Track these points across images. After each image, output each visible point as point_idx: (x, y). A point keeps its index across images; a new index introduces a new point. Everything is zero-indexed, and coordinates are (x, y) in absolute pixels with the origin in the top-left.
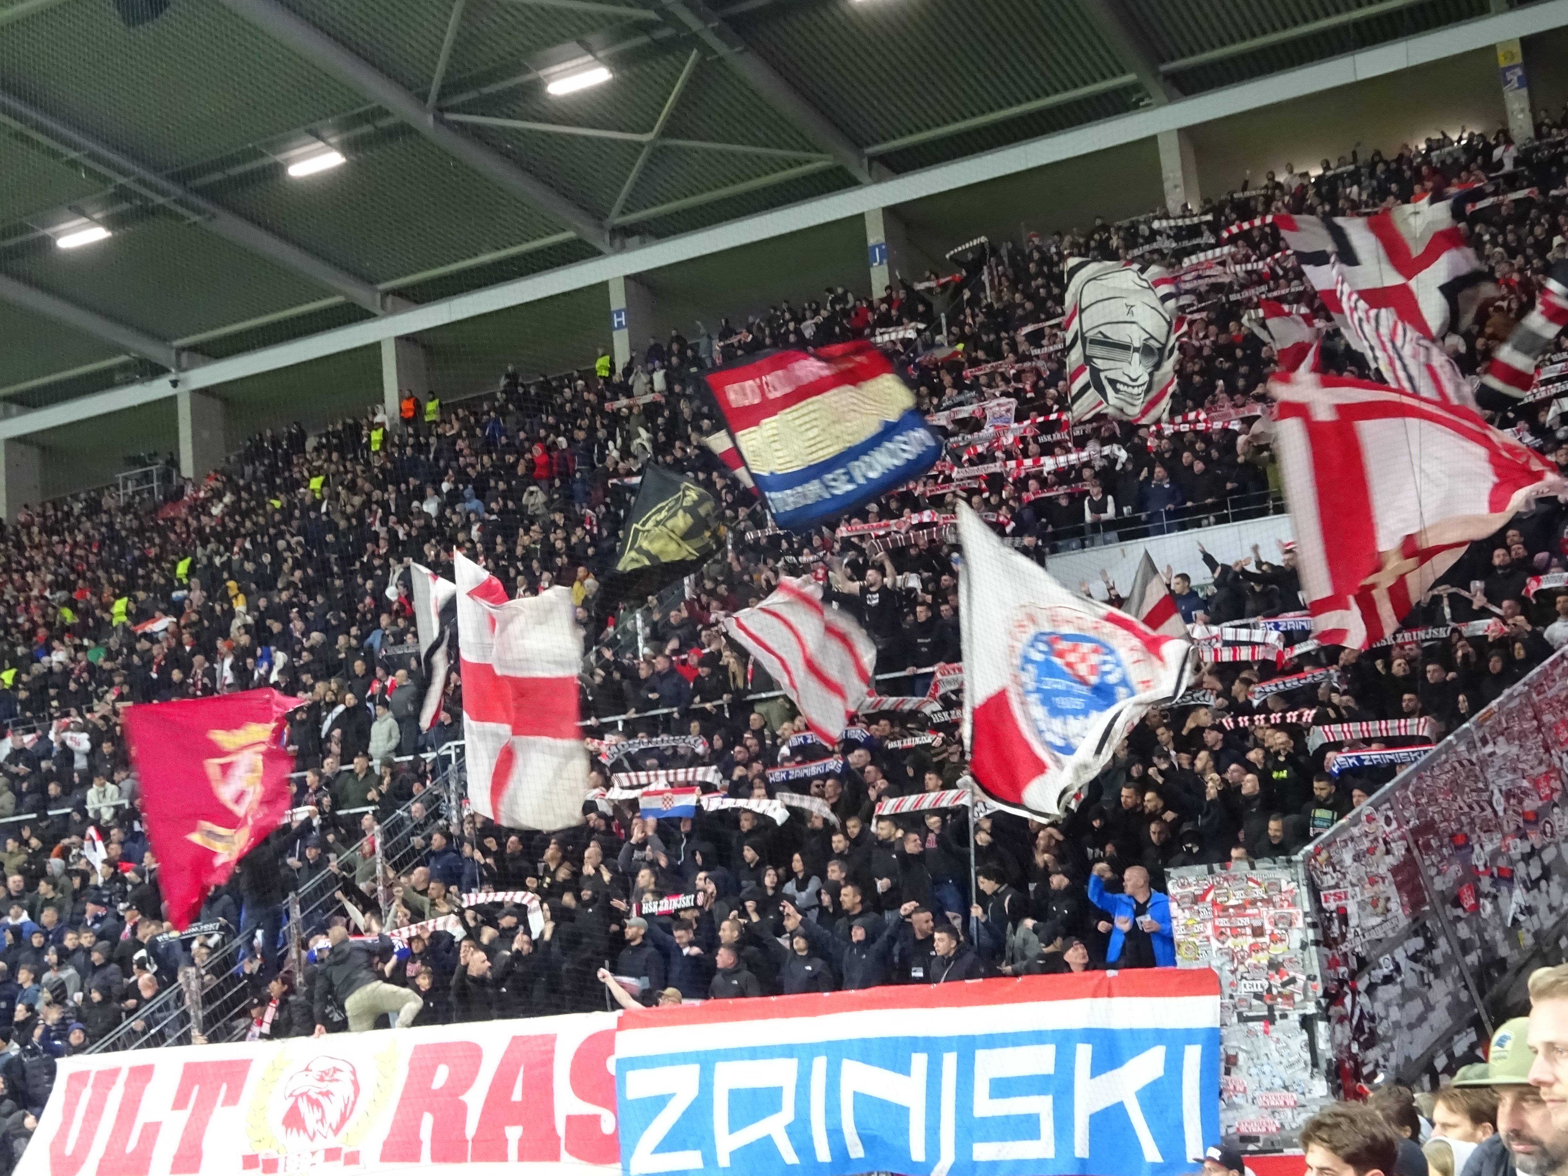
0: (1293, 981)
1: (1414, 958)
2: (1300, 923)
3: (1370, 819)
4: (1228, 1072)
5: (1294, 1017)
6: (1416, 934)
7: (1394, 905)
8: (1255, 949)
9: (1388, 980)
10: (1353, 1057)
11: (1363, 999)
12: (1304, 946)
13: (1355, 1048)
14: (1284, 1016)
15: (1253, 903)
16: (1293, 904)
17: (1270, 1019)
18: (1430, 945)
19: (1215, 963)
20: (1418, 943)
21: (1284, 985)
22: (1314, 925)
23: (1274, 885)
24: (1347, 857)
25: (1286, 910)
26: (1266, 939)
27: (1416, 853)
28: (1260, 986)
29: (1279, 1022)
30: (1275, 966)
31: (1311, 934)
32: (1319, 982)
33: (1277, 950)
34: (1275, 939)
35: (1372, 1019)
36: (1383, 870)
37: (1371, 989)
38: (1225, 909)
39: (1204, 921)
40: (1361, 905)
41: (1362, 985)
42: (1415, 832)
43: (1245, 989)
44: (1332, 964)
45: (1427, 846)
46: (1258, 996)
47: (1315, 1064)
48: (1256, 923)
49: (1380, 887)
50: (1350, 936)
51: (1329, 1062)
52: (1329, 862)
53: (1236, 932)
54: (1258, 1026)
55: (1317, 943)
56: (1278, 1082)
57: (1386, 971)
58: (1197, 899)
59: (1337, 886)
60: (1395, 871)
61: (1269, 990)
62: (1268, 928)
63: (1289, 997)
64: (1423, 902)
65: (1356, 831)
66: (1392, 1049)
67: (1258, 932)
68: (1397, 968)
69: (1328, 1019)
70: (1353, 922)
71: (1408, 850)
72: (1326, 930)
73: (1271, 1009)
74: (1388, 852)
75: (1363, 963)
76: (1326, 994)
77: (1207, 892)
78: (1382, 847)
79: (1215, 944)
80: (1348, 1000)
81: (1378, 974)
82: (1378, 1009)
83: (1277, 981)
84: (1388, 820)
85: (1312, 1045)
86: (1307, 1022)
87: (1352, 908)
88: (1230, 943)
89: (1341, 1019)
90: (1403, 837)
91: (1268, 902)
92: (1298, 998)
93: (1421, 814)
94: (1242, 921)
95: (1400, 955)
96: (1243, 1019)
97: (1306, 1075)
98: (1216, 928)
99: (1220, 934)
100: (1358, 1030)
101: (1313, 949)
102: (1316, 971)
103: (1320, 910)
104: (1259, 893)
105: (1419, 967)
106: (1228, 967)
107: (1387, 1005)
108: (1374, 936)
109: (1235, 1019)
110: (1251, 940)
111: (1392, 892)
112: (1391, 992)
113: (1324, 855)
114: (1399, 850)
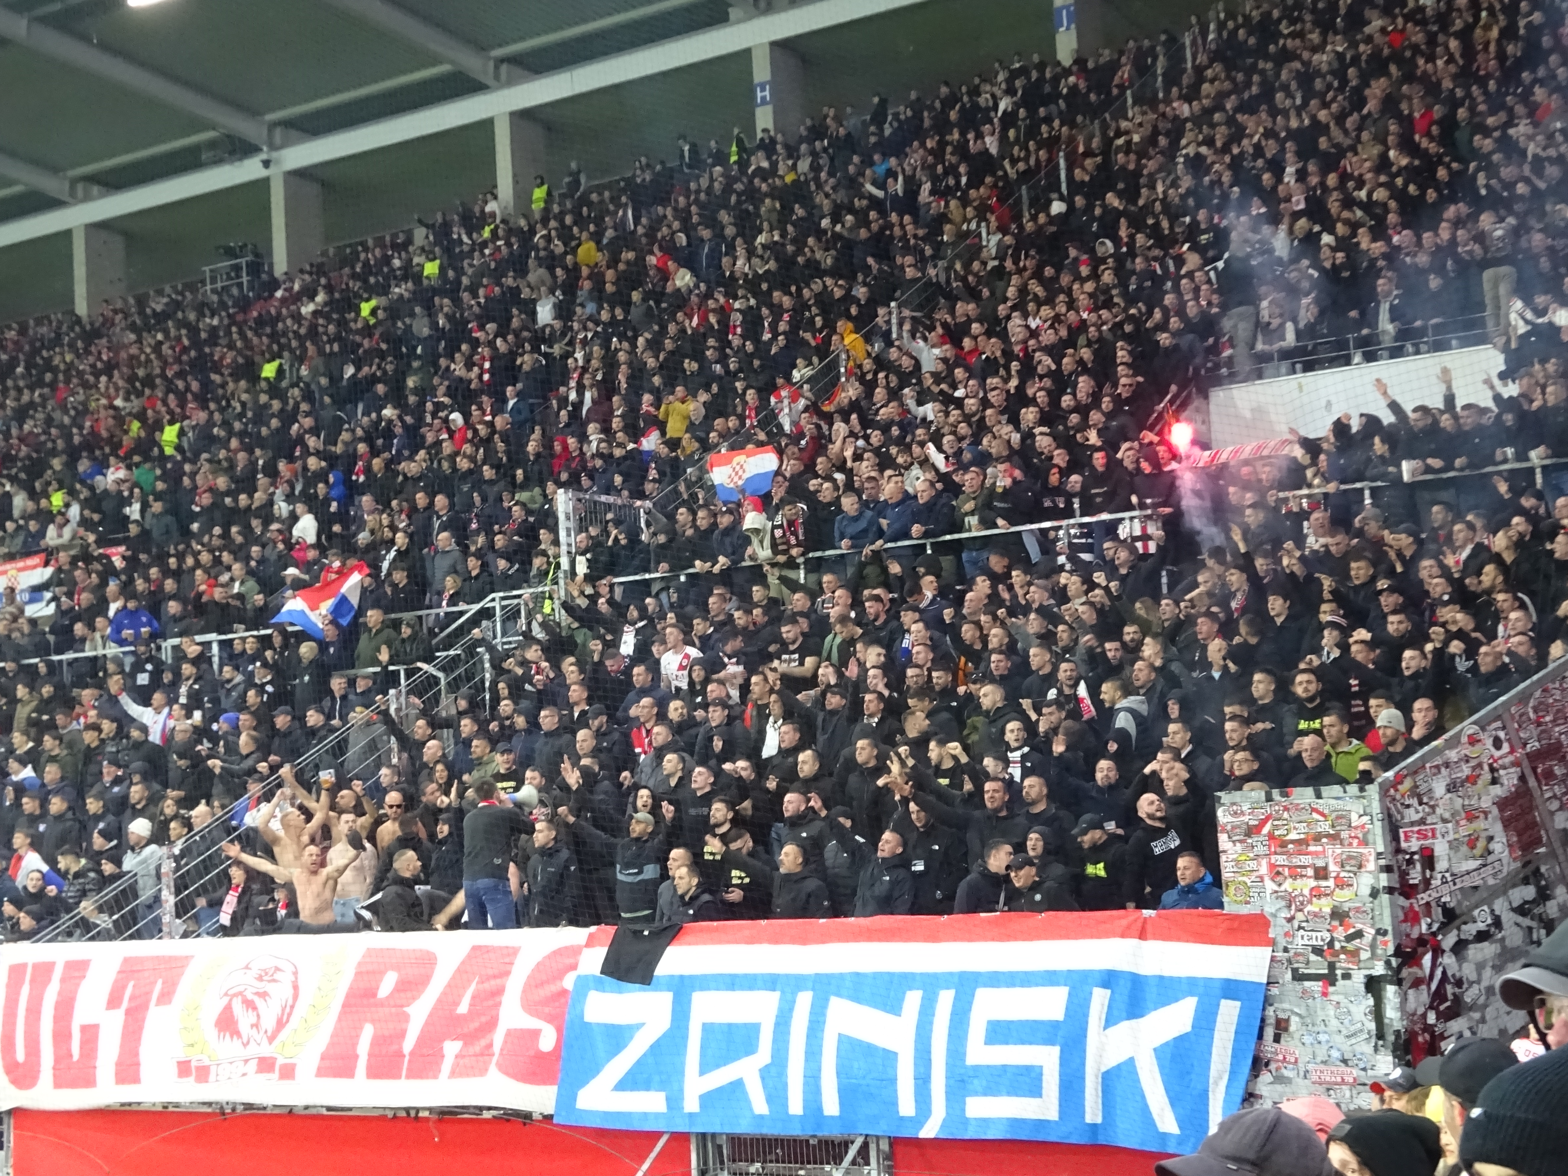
0: (1359, 934)
1: (1522, 910)
2: (1371, 866)
3: (1473, 741)
4: (1277, 1039)
5: (1359, 977)
6: (1526, 881)
7: (1499, 846)
8: (1316, 893)
9: (1482, 936)
10: (1428, 1028)
11: (1448, 960)
12: (1374, 894)
13: (1431, 1018)
14: (1347, 976)
15: (1317, 838)
16: (1364, 842)
17: (1330, 979)
18: (1544, 895)
19: (1269, 909)
20: (1529, 892)
21: (1350, 938)
22: (1388, 869)
23: (1342, 818)
24: (1439, 787)
25: (1356, 849)
26: (1331, 883)
27: (1532, 782)
28: (1320, 938)
29: (1340, 983)
30: (1339, 915)
31: (1384, 880)
32: (1389, 937)
33: (1343, 896)
34: (1341, 884)
35: (1459, 983)
36: (1486, 803)
37: (1459, 947)
38: (1284, 844)
39: (1257, 857)
40: (1453, 845)
41: (1448, 941)
42: (1534, 758)
43: (1301, 941)
44: (1412, 917)
45: (1549, 775)
46: (1317, 951)
47: (1380, 1035)
48: (1320, 863)
49: (1480, 824)
50: (1435, 883)
51: (1397, 1033)
52: (1414, 792)
53: (1296, 873)
54: (1316, 986)
55: (1390, 890)
56: (1335, 1054)
57: (1481, 926)
58: (1251, 831)
59: (1422, 822)
60: (1502, 804)
61: (1331, 944)
62: (1333, 868)
63: (1354, 954)
64: (1538, 842)
65: (1453, 755)
66: (1483, 1020)
67: (1321, 873)
68: (1497, 923)
69: (1399, 982)
70: (1441, 865)
71: (1522, 778)
72: (1403, 875)
73: (1332, 966)
74: (1494, 781)
75: (1451, 916)
76: (1398, 952)
77: (1263, 822)
78: (1487, 776)
79: (1270, 886)
80: (1427, 960)
81: (1470, 930)
82: (1468, 971)
83: (1340, 933)
84: (1497, 743)
85: (1378, 1013)
86: (1373, 985)
87: (1440, 848)
88: (1288, 885)
89: (1417, 983)
90: (1516, 764)
91: (1335, 838)
92: (1365, 955)
93: (1544, 734)
94: (1305, 860)
95: (1500, 906)
96: (1298, 977)
97: (1368, 1049)
98: (1272, 866)
99: (1276, 873)
100: (1439, 996)
101: (1385, 898)
102: (1387, 924)
103: (1398, 850)
104: (1324, 827)
105: (1526, 922)
106: (1285, 914)
107: (1480, 967)
108: (1468, 882)
109: (1289, 975)
110: (1313, 883)
111: (1497, 829)
112: (1487, 950)
113: (1407, 784)
114: (1510, 779)
